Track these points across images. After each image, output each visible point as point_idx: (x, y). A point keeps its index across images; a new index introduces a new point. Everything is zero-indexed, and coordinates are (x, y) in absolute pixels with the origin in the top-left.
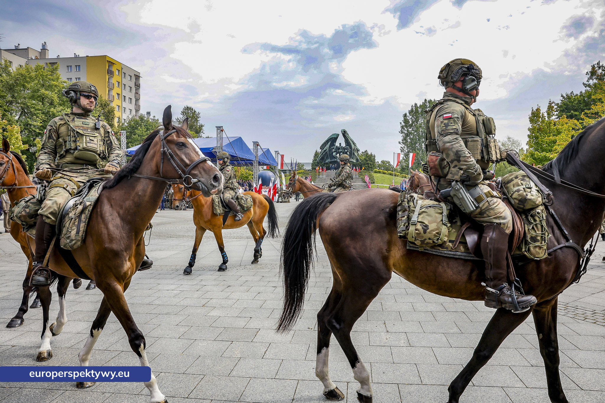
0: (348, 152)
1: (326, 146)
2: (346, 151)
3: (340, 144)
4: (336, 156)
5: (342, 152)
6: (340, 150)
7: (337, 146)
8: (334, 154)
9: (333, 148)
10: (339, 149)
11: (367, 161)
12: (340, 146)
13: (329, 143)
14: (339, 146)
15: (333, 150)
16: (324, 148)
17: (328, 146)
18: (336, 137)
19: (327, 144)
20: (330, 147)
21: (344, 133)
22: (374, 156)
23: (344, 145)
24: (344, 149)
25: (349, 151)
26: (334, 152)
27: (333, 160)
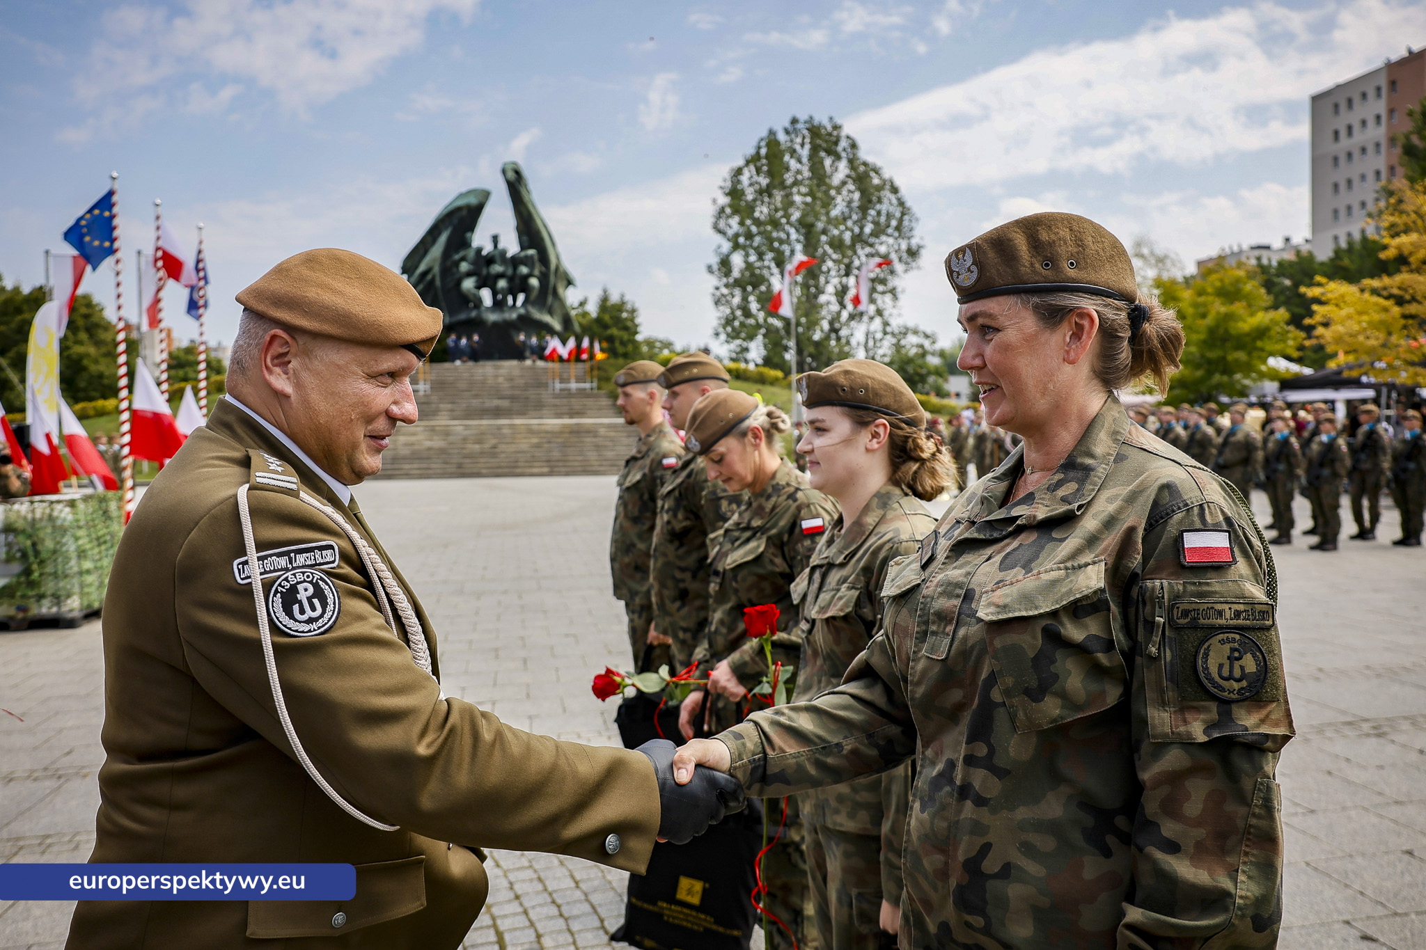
0: (530, 275)
1: (426, 252)
2: (524, 270)
3: (495, 239)
4: (475, 295)
5: (501, 276)
6: (497, 268)
7: (479, 250)
8: (468, 284)
9: (463, 259)
10: (490, 260)
11: (606, 327)
12: (496, 246)
13: (443, 238)
14: (488, 248)
15: (464, 267)
16: (416, 267)
17: (437, 251)
18: (473, 200)
19: (434, 241)
20: (447, 254)
21: (516, 185)
22: (633, 311)
23: (511, 245)
24: (515, 262)
25: (536, 272)
26: (469, 274)
27: (462, 316)
